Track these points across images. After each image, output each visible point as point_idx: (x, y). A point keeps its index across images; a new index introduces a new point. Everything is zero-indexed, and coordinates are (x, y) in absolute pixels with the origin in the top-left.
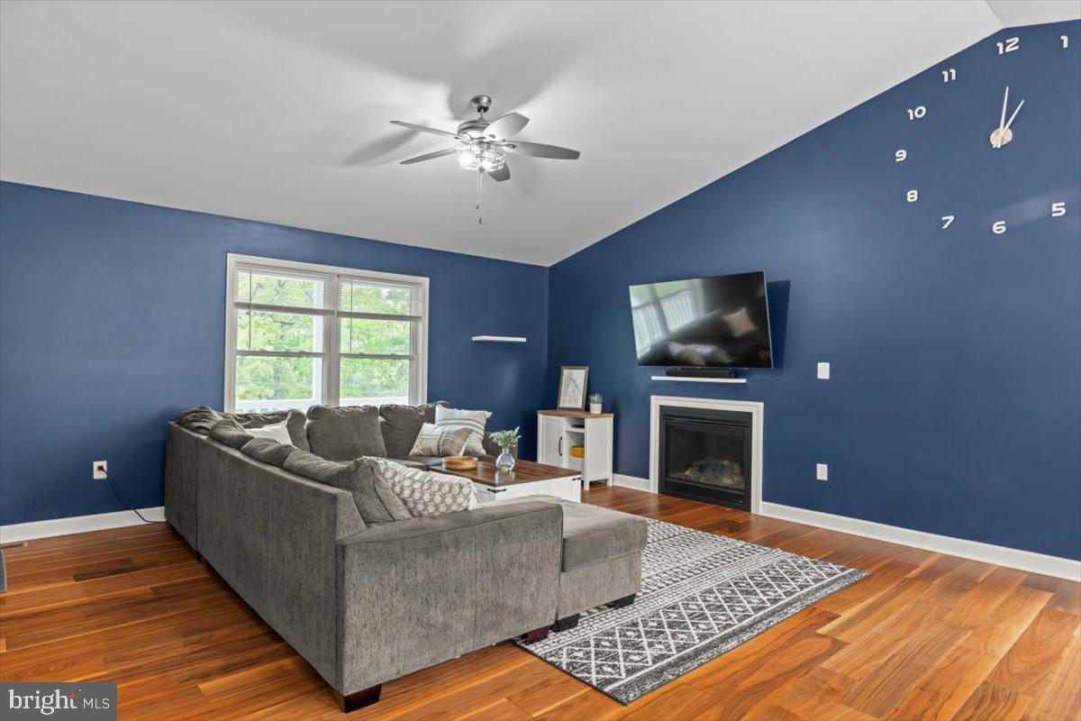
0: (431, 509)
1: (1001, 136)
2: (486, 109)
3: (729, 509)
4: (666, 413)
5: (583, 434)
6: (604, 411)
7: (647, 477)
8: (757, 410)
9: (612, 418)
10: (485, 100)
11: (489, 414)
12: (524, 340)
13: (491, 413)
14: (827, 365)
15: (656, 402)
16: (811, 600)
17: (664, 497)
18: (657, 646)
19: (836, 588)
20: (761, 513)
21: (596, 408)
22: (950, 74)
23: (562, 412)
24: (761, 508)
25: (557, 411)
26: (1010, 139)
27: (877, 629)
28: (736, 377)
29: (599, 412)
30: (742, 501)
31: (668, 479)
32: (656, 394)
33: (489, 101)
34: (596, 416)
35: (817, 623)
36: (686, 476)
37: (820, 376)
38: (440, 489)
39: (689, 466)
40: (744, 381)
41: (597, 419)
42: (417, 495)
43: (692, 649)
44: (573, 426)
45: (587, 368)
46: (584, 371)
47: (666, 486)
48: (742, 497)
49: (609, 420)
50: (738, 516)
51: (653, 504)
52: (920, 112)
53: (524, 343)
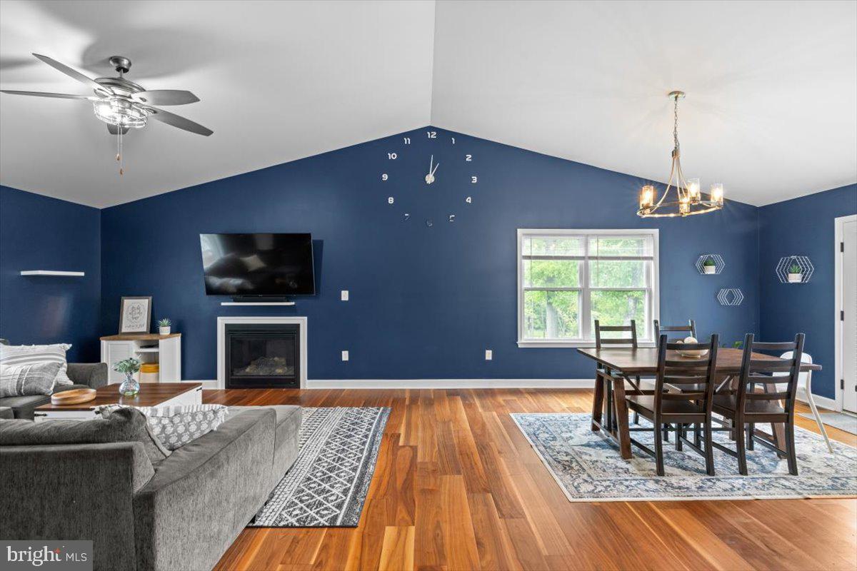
0: (185, 439)
1: (430, 179)
2: (126, 71)
3: (284, 390)
4: (229, 328)
5: (158, 353)
6: (172, 332)
7: (215, 378)
8: (303, 322)
9: (180, 338)
10: (125, 62)
11: (68, 346)
12: (82, 274)
13: (71, 345)
14: (347, 292)
15: (222, 322)
16: (381, 429)
17: (233, 391)
18: (337, 486)
19: (385, 419)
20: (308, 387)
21: (165, 330)
22: (408, 141)
23: (123, 337)
24: (307, 384)
25: (119, 336)
26: (433, 181)
27: (420, 434)
28: (288, 301)
29: (168, 333)
30: (294, 382)
31: (233, 377)
32: (221, 316)
33: (130, 64)
34: (166, 337)
35: (395, 441)
36: (247, 373)
37: (343, 299)
38: (194, 419)
39: (248, 364)
40: (293, 303)
41: (168, 339)
42: (169, 430)
43: (356, 479)
44: (142, 347)
45: (151, 298)
46: (147, 300)
47: (231, 383)
48: (293, 380)
49: (177, 339)
50: (292, 393)
51: (222, 397)
52: (394, 156)
53: (82, 276)
